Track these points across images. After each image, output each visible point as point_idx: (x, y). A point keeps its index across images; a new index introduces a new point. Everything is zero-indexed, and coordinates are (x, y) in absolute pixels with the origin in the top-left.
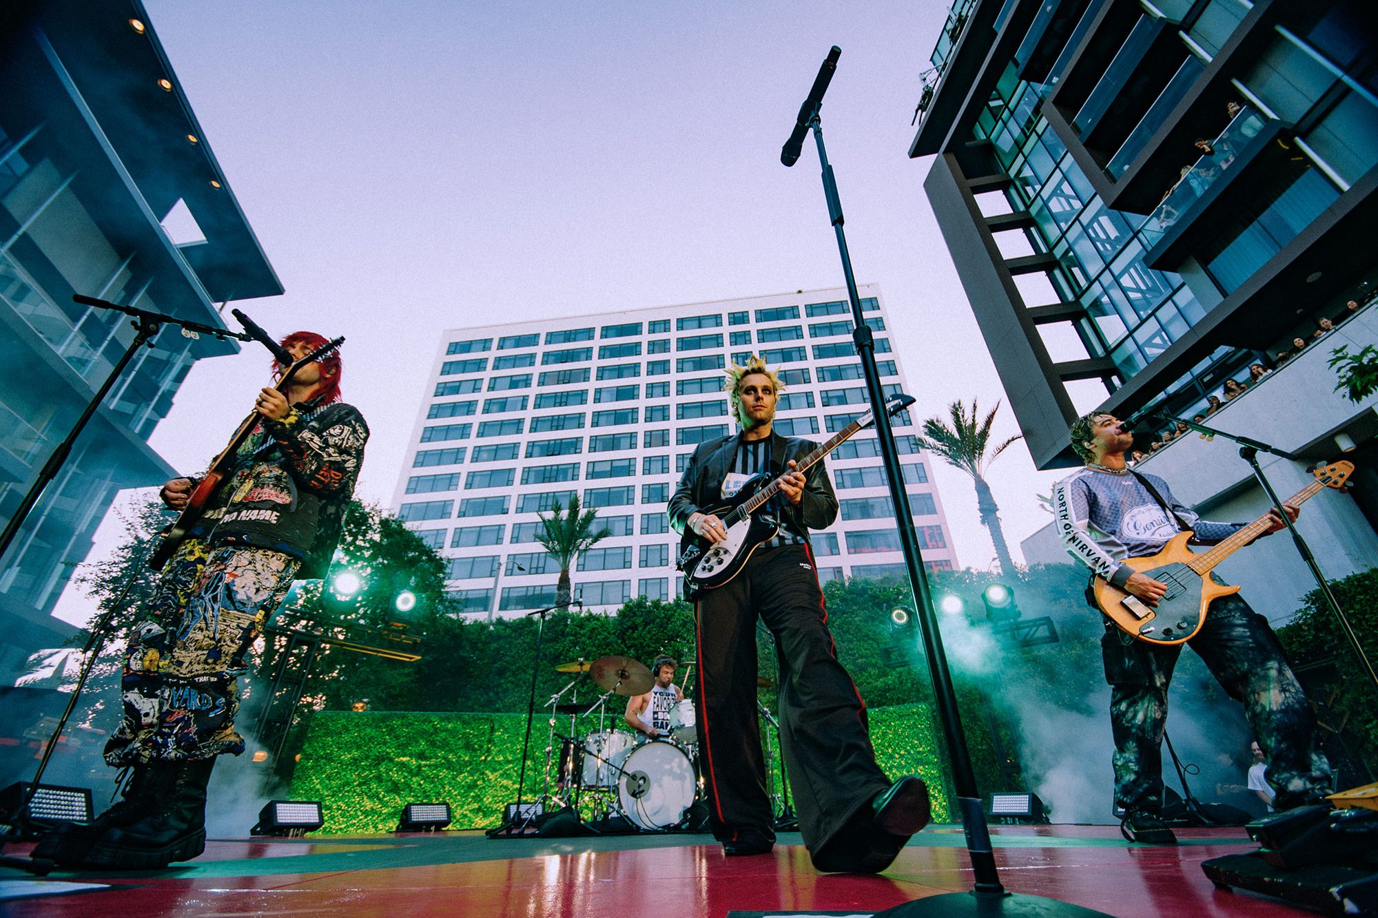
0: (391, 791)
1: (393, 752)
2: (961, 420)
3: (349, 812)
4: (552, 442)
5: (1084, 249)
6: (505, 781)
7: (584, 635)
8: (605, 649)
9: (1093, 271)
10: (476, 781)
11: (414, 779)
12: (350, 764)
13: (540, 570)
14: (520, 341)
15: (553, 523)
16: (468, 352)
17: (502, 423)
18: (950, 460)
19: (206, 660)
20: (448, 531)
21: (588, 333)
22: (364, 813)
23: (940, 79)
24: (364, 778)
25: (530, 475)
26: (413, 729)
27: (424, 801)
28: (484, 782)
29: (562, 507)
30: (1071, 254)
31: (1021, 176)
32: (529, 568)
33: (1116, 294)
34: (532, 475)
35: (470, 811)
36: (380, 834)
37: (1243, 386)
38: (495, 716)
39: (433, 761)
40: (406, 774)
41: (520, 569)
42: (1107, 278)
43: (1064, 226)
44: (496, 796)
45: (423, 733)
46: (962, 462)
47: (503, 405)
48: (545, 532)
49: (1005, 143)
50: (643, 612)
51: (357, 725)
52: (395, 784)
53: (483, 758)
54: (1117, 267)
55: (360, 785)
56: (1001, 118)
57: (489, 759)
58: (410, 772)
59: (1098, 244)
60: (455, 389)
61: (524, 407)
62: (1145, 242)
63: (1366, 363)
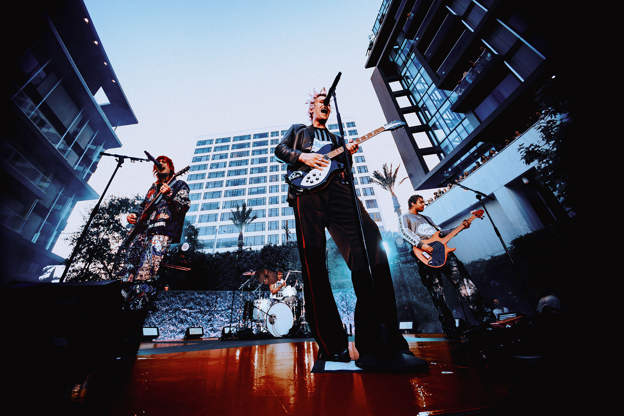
0: (180, 322)
1: (181, 307)
2: (386, 171)
3: (165, 331)
4: (235, 180)
5: (429, 104)
6: (222, 318)
7: (249, 258)
8: (257, 264)
9: (433, 112)
10: (211, 318)
11: (189, 318)
12: (165, 312)
13: (231, 232)
14: (224, 140)
15: (236, 213)
16: (205, 145)
17: (217, 173)
18: (382, 187)
19: (150, 273)
20: (197, 216)
21: (249, 137)
22: (170, 331)
23: (376, 38)
24: (170, 317)
25: (227, 194)
26: (188, 297)
27: (192, 326)
28: (214, 319)
29: (240, 206)
30: (425, 106)
31: (406, 75)
32: (227, 231)
33: (441, 121)
34: (228, 193)
35: (209, 330)
36: (176, 340)
37: (488, 158)
38: (218, 292)
39: (195, 310)
40: (186, 316)
41: (225, 232)
42: (438, 115)
43: (422, 95)
44: (218, 324)
45: (192, 299)
46: (387, 188)
47: (217, 166)
48: (233, 216)
49: (400, 62)
50: (270, 249)
51: (167, 296)
52: (181, 319)
53: (213, 309)
54: (441, 111)
55: (169, 320)
56: (398, 53)
57: (216, 309)
58: (187, 315)
59: (434, 102)
60: (200, 159)
61: (225, 166)
62: (451, 101)
63: (531, 150)
